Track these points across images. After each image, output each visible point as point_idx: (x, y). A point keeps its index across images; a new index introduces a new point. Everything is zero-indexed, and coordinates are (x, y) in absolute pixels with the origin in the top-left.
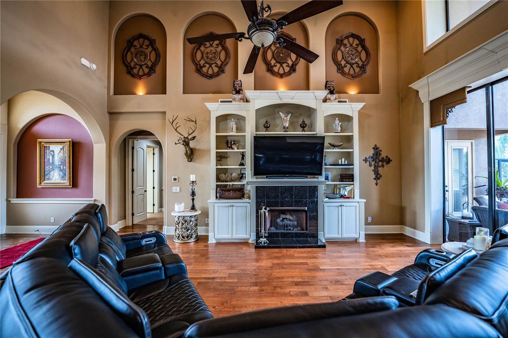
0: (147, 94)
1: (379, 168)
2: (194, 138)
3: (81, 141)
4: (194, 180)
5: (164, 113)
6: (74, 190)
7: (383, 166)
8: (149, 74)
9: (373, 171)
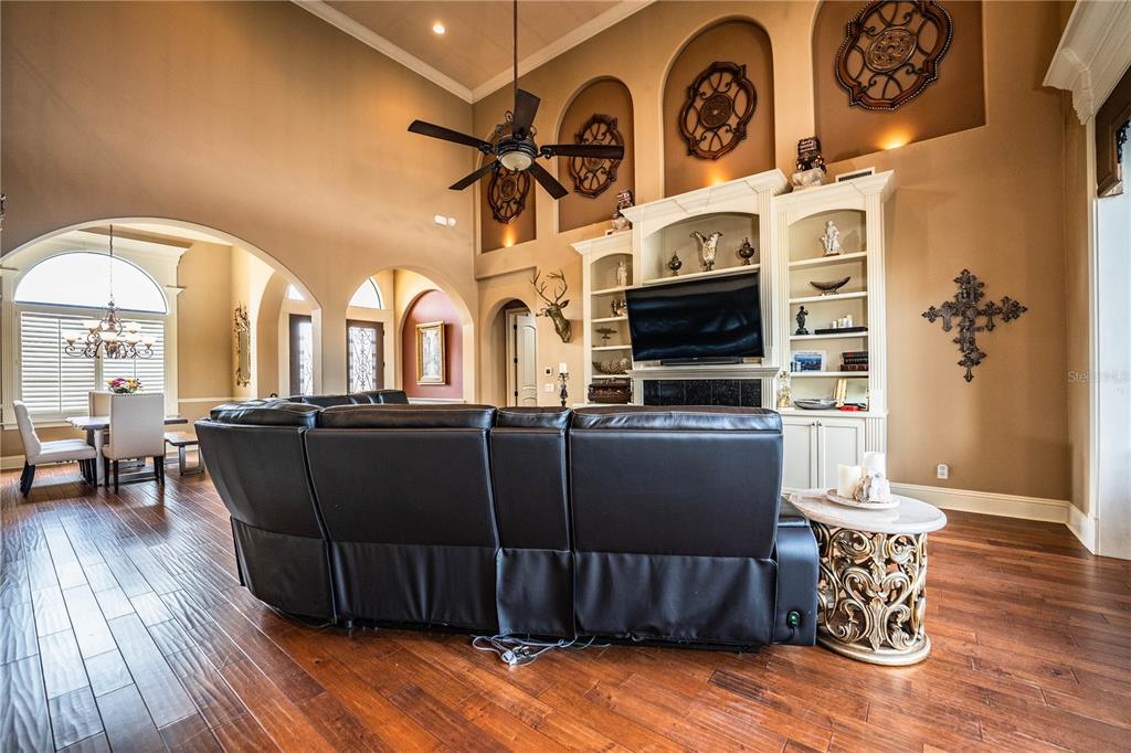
0: (517, 243)
1: (977, 333)
2: (566, 303)
3: (453, 322)
4: (565, 371)
5: (535, 268)
6: (447, 388)
7: (991, 327)
8: (517, 213)
9: (955, 341)
